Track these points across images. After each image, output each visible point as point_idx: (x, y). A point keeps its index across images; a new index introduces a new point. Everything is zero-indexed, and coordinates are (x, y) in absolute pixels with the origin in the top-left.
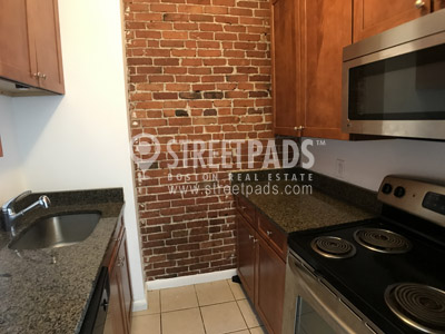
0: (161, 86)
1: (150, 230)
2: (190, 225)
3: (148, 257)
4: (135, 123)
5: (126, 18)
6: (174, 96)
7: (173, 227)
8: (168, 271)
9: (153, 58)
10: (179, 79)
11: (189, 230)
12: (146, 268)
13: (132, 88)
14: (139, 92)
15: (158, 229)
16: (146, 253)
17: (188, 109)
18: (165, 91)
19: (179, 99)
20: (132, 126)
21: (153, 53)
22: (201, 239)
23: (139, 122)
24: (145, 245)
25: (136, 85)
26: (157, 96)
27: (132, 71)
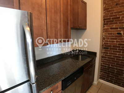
0: (113, 26)
1: (103, 66)
2: (116, 69)
3: (101, 73)
4: (104, 36)
5: (104, 8)
6: (117, 28)
7: (110, 68)
8: (106, 79)
9: (111, 18)
10: (119, 23)
11: (116, 70)
12: (100, 75)
13: (104, 27)
14: (106, 28)
15: (106, 66)
16: (101, 71)
17: (122, 32)
18: (114, 27)
19: (119, 29)
20: (103, 37)
21: (111, 16)
22: (120, 75)
23: (105, 36)
24: (101, 69)
25: (105, 26)
26: (111, 29)
27: (105, 22)
